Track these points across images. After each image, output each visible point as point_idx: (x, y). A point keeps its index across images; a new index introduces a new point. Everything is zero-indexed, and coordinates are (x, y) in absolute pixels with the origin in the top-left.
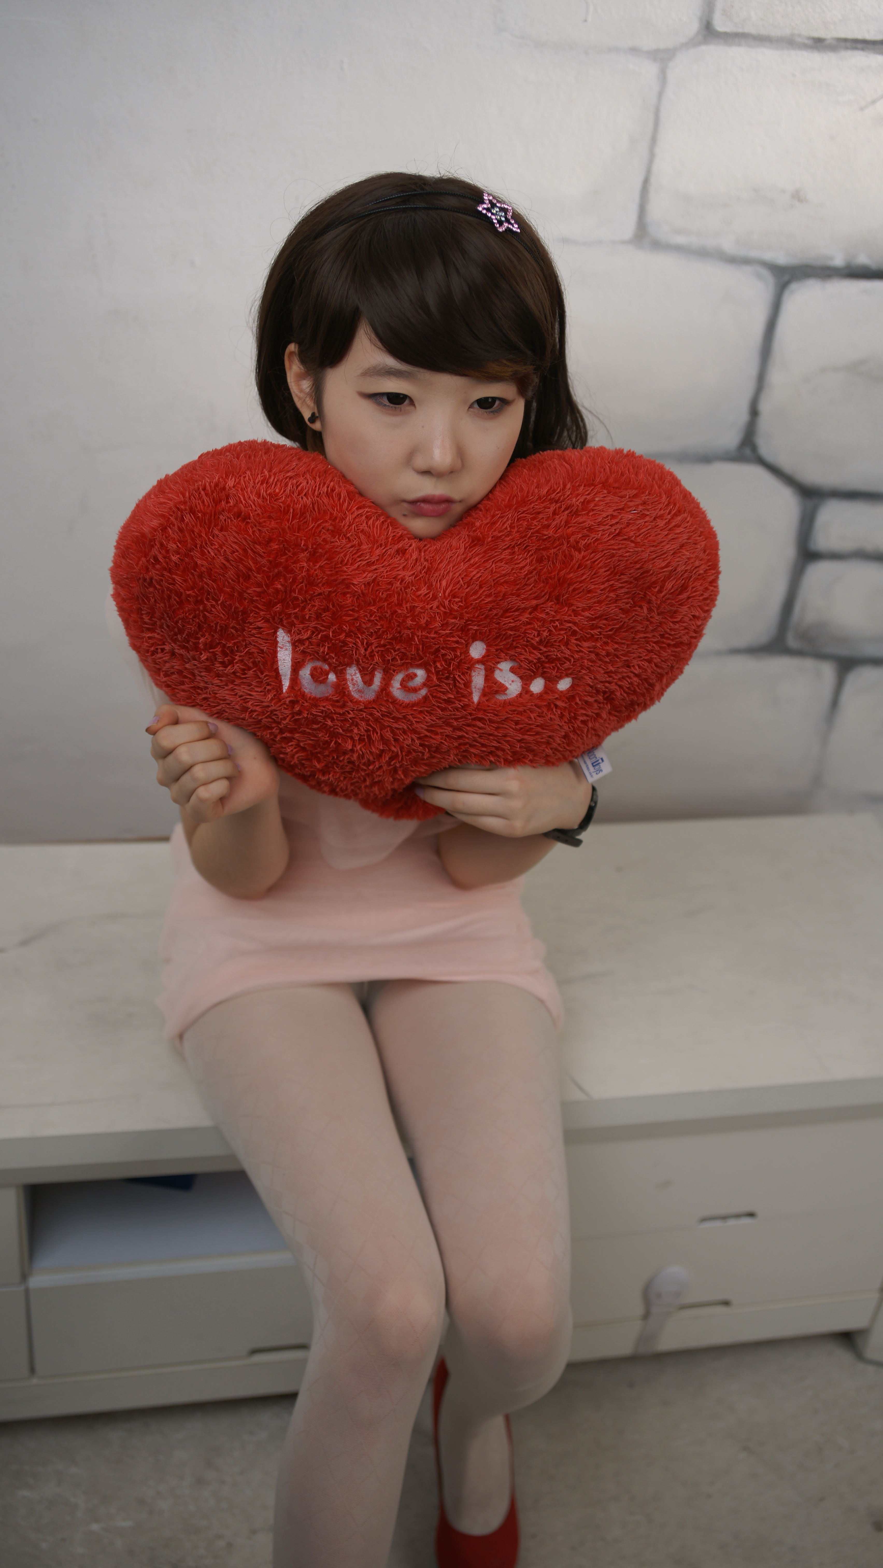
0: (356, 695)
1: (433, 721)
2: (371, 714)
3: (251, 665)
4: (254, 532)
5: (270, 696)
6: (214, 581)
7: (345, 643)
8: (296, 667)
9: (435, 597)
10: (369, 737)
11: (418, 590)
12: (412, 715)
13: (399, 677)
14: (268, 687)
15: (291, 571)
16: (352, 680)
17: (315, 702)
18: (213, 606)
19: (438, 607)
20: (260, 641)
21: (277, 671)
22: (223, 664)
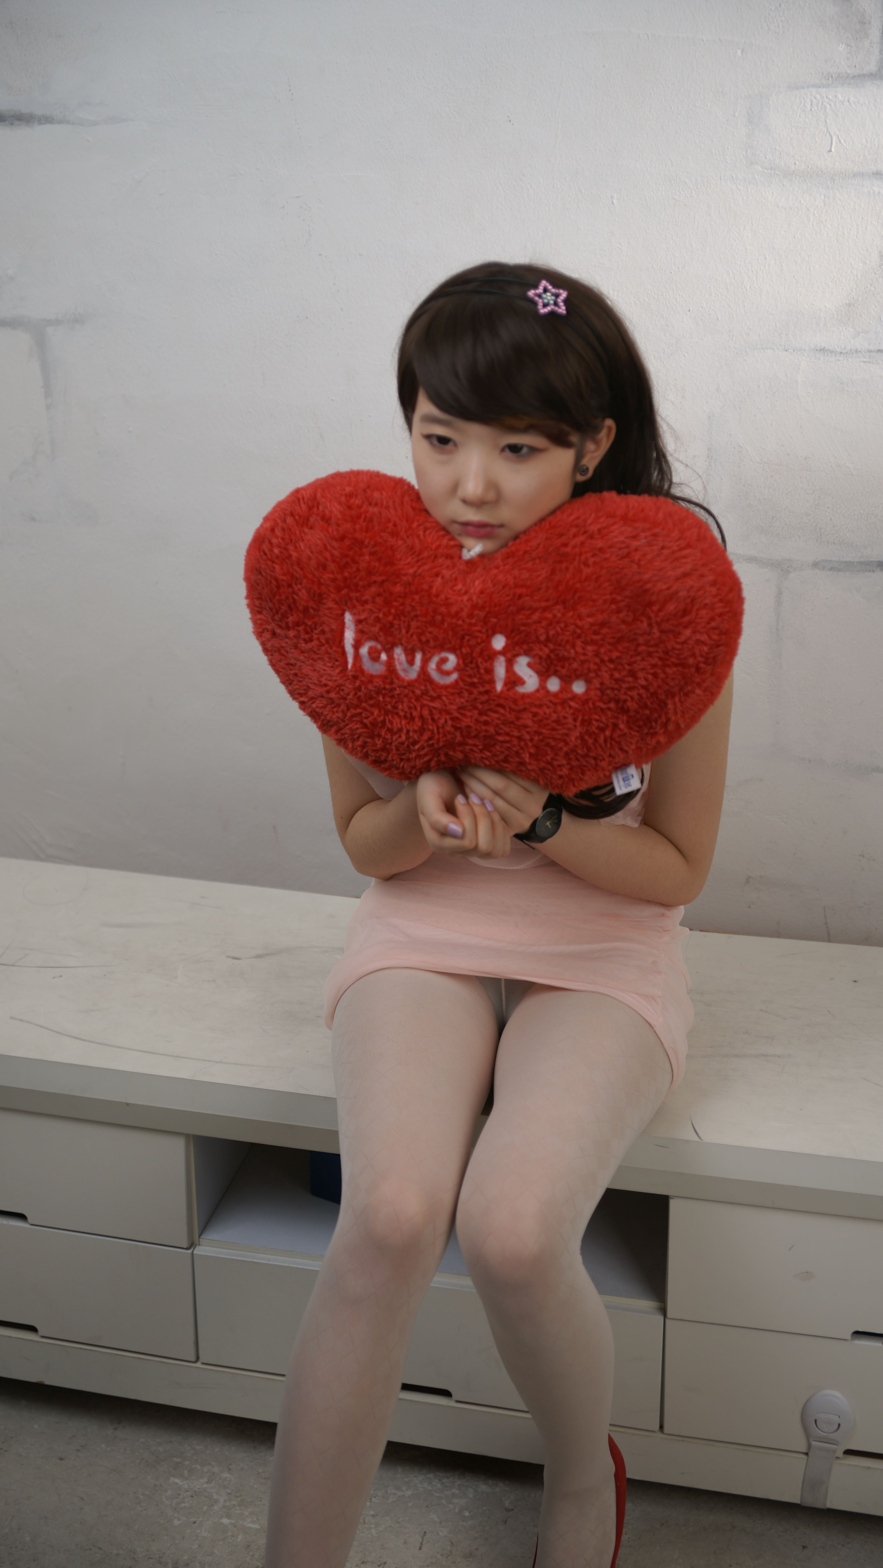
0: (402, 674)
1: (463, 703)
2: (413, 692)
3: (323, 641)
4: (333, 531)
5: (337, 671)
6: (302, 569)
7: (392, 625)
8: (357, 646)
9: (466, 592)
10: (411, 714)
11: (454, 586)
12: (446, 696)
13: (435, 659)
14: (337, 663)
15: (355, 562)
16: (399, 659)
17: (371, 678)
18: (299, 590)
19: (468, 601)
20: (331, 621)
21: (343, 648)
22: (306, 641)
